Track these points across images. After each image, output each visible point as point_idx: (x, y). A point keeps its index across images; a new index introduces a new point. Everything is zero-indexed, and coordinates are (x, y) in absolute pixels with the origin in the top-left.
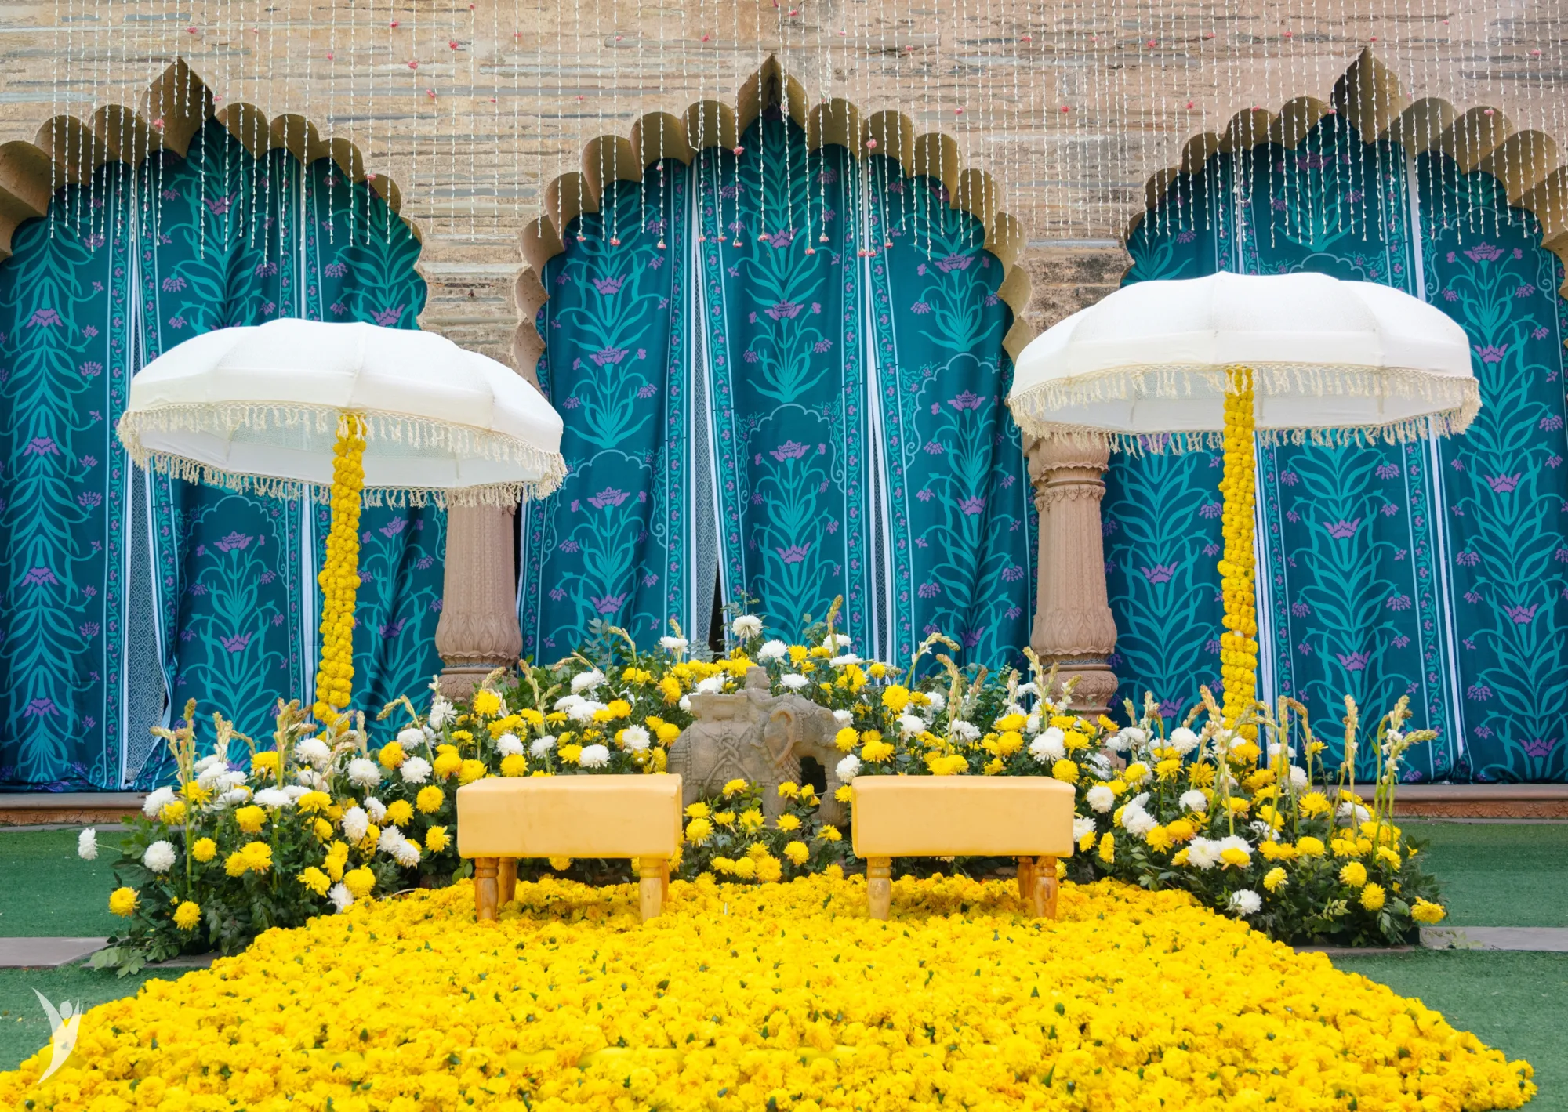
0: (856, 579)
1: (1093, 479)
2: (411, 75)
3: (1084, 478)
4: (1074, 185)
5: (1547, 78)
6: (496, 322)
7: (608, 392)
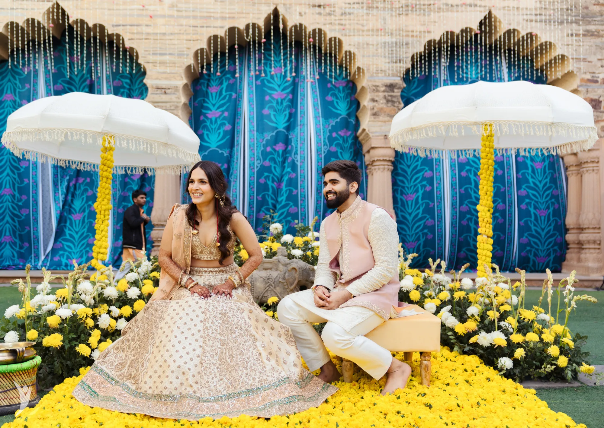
0: (303, 196)
1: (389, 164)
2: (143, 10)
3: (386, 163)
4: (385, 57)
5: (554, 22)
6: (174, 102)
7: (213, 127)
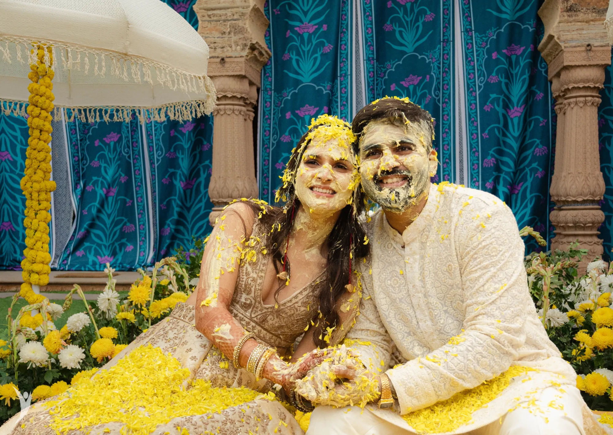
0: (447, 156)
1: (594, 94)
3: (589, 93)
6: (238, 7)
7: (306, 49)
